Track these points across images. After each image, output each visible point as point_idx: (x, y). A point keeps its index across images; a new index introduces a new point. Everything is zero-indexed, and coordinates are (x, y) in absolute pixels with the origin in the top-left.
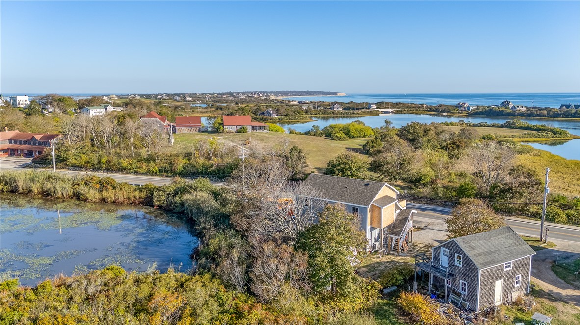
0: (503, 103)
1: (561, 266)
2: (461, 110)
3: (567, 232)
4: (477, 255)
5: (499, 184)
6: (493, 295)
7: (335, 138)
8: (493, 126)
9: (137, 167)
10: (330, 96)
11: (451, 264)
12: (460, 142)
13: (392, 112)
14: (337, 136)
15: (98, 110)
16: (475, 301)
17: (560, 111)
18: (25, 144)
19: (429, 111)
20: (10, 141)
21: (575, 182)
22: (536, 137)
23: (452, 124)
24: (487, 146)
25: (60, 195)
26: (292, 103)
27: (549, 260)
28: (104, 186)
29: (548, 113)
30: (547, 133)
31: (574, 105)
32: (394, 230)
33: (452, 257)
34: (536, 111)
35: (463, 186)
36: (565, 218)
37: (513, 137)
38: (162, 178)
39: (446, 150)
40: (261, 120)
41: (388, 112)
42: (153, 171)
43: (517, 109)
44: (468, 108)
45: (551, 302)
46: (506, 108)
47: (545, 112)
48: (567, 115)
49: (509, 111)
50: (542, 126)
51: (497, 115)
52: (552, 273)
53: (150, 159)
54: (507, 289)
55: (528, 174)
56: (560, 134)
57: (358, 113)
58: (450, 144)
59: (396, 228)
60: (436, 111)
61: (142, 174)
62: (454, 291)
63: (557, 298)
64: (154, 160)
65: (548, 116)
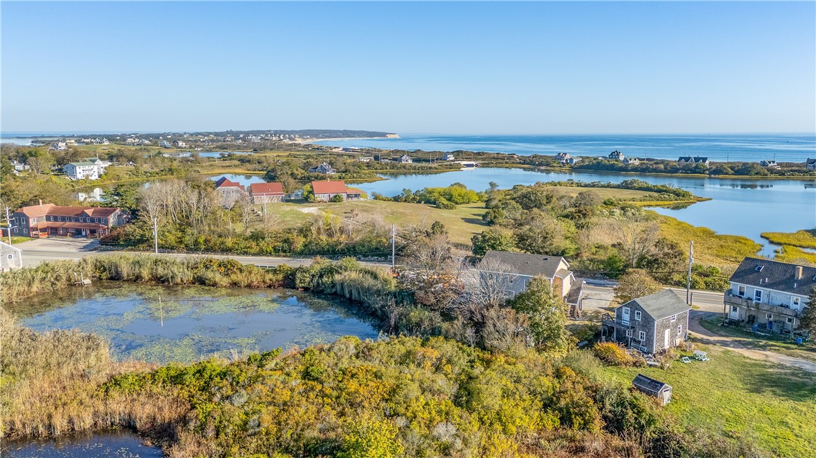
0: (612, 154)
1: (706, 321)
2: (563, 163)
3: (706, 297)
4: (652, 311)
5: (646, 256)
6: (663, 341)
7: (442, 206)
8: (609, 186)
9: (246, 247)
10: (378, 138)
11: (632, 319)
12: (586, 210)
13: (477, 166)
14: (443, 204)
15: (87, 167)
16: (652, 345)
17: (678, 165)
18: (70, 221)
19: (523, 164)
20: (48, 218)
21: (706, 251)
22: (658, 200)
23: (560, 184)
24: (612, 213)
25: (179, 280)
26: (334, 150)
27: (696, 318)
28: (229, 269)
29: (666, 168)
30: (669, 196)
31: (695, 158)
32: (571, 299)
33: (632, 313)
34: (652, 165)
35: (610, 259)
36: (703, 286)
37: (633, 200)
38: (279, 258)
39: (572, 219)
40: (316, 178)
41: (472, 166)
42: (267, 251)
43: (630, 162)
44: (571, 160)
45: (704, 345)
46: (616, 161)
47: (662, 166)
48: (687, 170)
49: (621, 165)
50: (663, 186)
51: (607, 169)
52: (701, 327)
53: (256, 237)
54: (673, 336)
55: (672, 246)
56: (683, 196)
57: (436, 168)
58: (576, 213)
59: (572, 297)
60: (532, 163)
61: (254, 255)
62: (634, 340)
63: (708, 342)
64: (263, 238)
65: (666, 171)
